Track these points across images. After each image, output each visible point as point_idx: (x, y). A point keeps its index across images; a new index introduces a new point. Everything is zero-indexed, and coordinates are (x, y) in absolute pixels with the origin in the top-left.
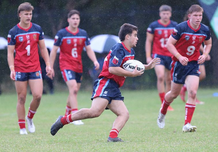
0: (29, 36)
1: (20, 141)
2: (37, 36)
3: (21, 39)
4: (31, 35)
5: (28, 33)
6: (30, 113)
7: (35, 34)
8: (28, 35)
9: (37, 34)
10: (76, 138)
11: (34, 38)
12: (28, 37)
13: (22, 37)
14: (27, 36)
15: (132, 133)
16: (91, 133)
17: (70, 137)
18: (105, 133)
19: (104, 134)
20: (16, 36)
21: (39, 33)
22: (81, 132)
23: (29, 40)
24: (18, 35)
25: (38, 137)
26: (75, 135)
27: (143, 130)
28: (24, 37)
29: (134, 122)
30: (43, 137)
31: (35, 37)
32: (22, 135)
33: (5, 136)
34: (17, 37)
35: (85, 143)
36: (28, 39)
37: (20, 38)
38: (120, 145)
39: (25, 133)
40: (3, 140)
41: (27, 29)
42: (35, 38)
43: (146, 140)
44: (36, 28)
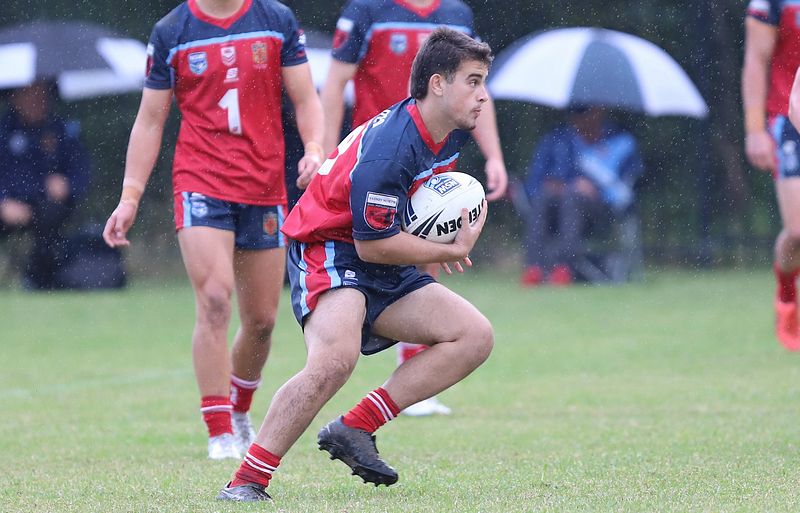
0: (232, 49)
1: (208, 489)
2: (268, 50)
3: (199, 65)
4: (241, 47)
5: (227, 38)
6: (234, 390)
7: (261, 39)
8: (229, 44)
9: (272, 40)
10: (451, 475)
11: (256, 58)
12: (228, 54)
13: (202, 56)
14: (223, 50)
15: (696, 455)
16: (516, 454)
17: (426, 472)
18: (577, 455)
19: (572, 461)
20: (173, 51)
21: (279, 36)
22: (476, 450)
23: (232, 67)
24: (183, 47)
25: (287, 473)
26: (445, 465)
27: (741, 444)
28: (213, 53)
29: (703, 408)
30: (308, 470)
31: (260, 54)
32: (217, 462)
33: (143, 468)
34: (178, 53)
35: (490, 498)
36: (229, 64)
37: (192, 58)
38: (643, 506)
39: (229, 455)
40: (136, 484)
41: (228, 20)
42: (260, 56)
43: (758, 487)
44: (265, 15)
